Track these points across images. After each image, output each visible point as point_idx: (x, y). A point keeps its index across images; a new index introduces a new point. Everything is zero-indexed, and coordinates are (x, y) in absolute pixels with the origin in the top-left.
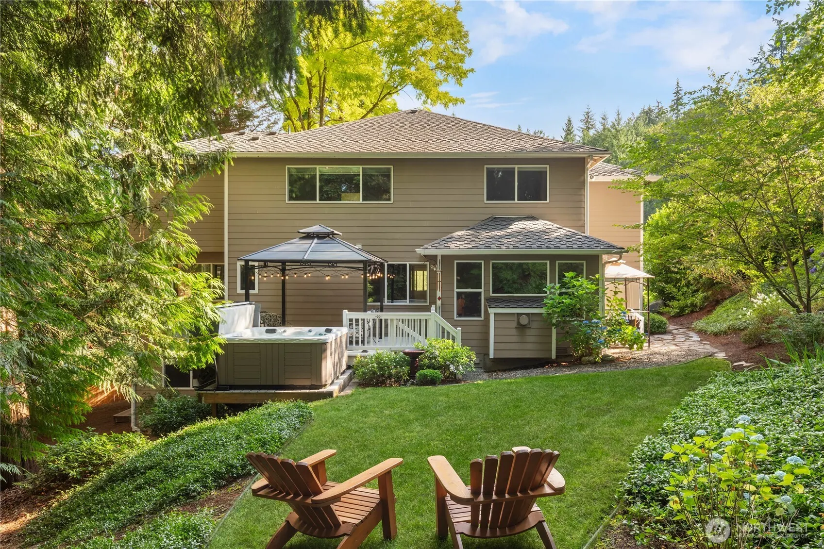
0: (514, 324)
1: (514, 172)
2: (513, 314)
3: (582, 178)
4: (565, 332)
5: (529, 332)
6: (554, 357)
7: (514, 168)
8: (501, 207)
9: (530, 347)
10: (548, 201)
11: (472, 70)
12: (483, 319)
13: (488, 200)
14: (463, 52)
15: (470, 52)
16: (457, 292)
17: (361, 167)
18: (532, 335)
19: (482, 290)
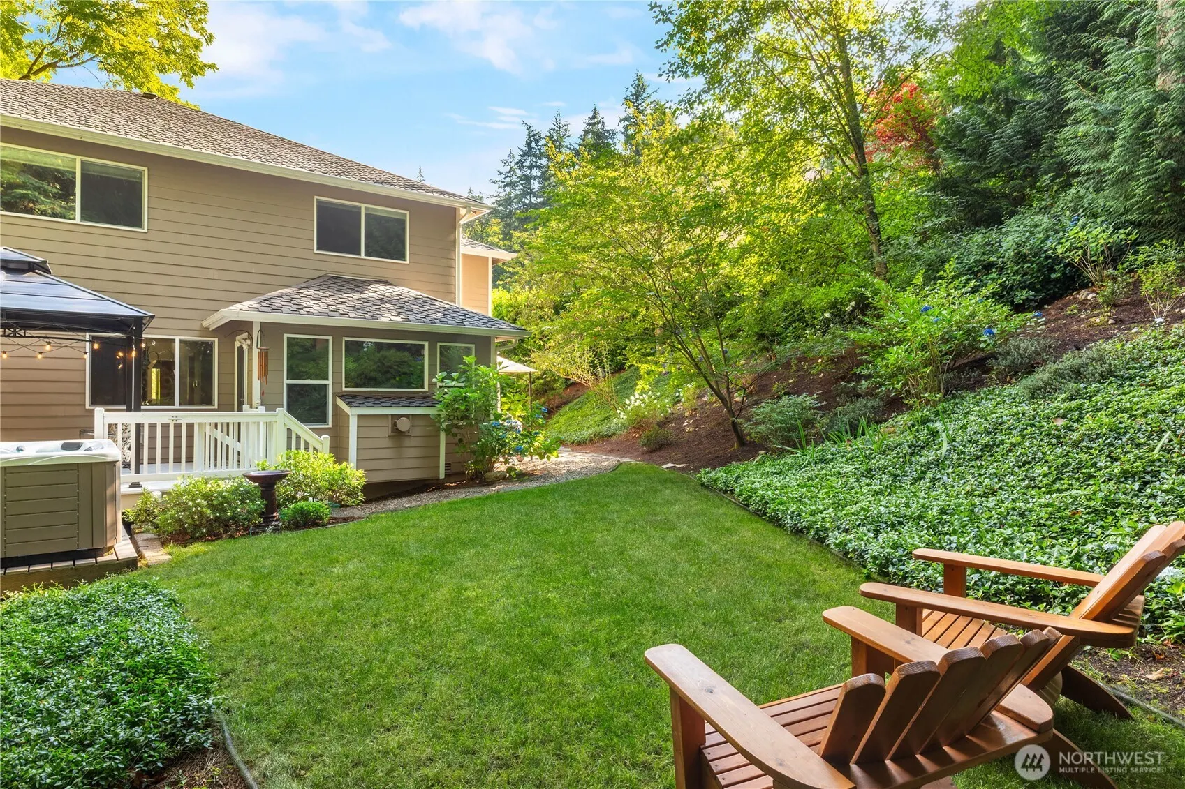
0: (387, 431)
1: (360, 213)
2: (387, 415)
3: (452, 237)
4: (457, 441)
5: (408, 442)
6: (442, 476)
7: (360, 208)
8: (339, 262)
9: (408, 463)
10: (407, 262)
11: (213, 67)
12: (330, 425)
13: (318, 249)
14: (196, 35)
15: (210, 39)
16: (288, 385)
17: (78, 159)
18: (412, 448)
19: (329, 382)
